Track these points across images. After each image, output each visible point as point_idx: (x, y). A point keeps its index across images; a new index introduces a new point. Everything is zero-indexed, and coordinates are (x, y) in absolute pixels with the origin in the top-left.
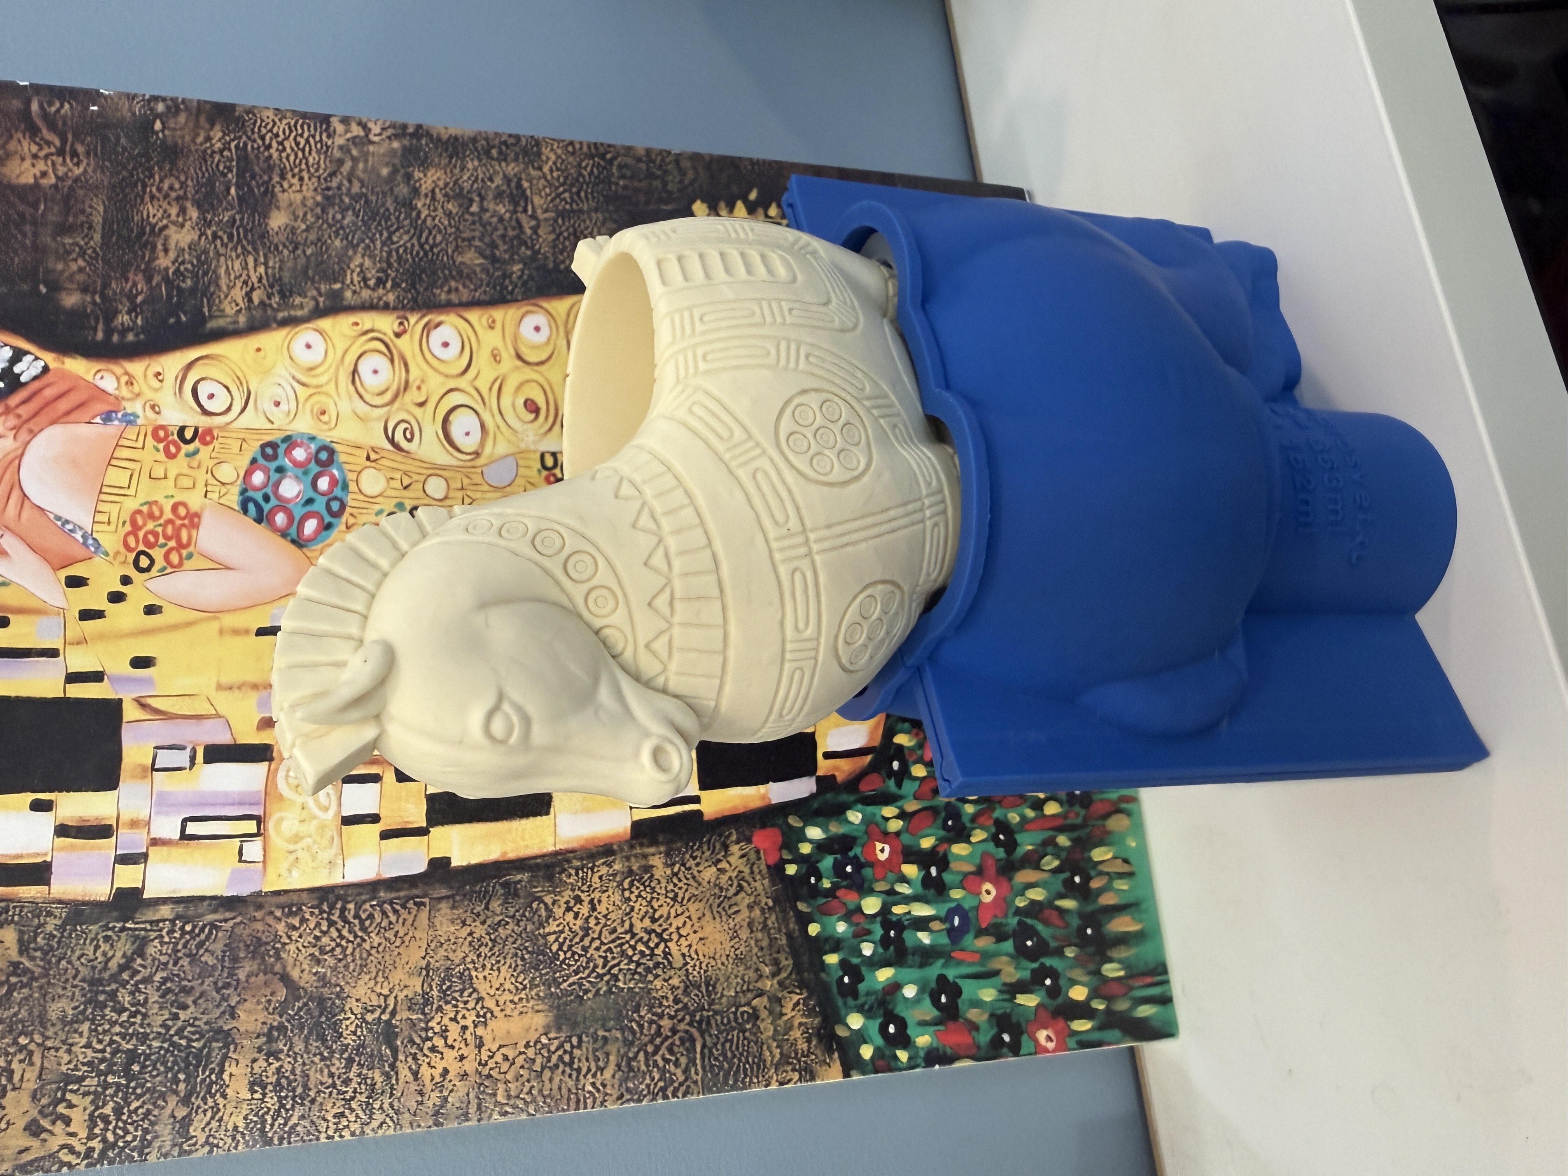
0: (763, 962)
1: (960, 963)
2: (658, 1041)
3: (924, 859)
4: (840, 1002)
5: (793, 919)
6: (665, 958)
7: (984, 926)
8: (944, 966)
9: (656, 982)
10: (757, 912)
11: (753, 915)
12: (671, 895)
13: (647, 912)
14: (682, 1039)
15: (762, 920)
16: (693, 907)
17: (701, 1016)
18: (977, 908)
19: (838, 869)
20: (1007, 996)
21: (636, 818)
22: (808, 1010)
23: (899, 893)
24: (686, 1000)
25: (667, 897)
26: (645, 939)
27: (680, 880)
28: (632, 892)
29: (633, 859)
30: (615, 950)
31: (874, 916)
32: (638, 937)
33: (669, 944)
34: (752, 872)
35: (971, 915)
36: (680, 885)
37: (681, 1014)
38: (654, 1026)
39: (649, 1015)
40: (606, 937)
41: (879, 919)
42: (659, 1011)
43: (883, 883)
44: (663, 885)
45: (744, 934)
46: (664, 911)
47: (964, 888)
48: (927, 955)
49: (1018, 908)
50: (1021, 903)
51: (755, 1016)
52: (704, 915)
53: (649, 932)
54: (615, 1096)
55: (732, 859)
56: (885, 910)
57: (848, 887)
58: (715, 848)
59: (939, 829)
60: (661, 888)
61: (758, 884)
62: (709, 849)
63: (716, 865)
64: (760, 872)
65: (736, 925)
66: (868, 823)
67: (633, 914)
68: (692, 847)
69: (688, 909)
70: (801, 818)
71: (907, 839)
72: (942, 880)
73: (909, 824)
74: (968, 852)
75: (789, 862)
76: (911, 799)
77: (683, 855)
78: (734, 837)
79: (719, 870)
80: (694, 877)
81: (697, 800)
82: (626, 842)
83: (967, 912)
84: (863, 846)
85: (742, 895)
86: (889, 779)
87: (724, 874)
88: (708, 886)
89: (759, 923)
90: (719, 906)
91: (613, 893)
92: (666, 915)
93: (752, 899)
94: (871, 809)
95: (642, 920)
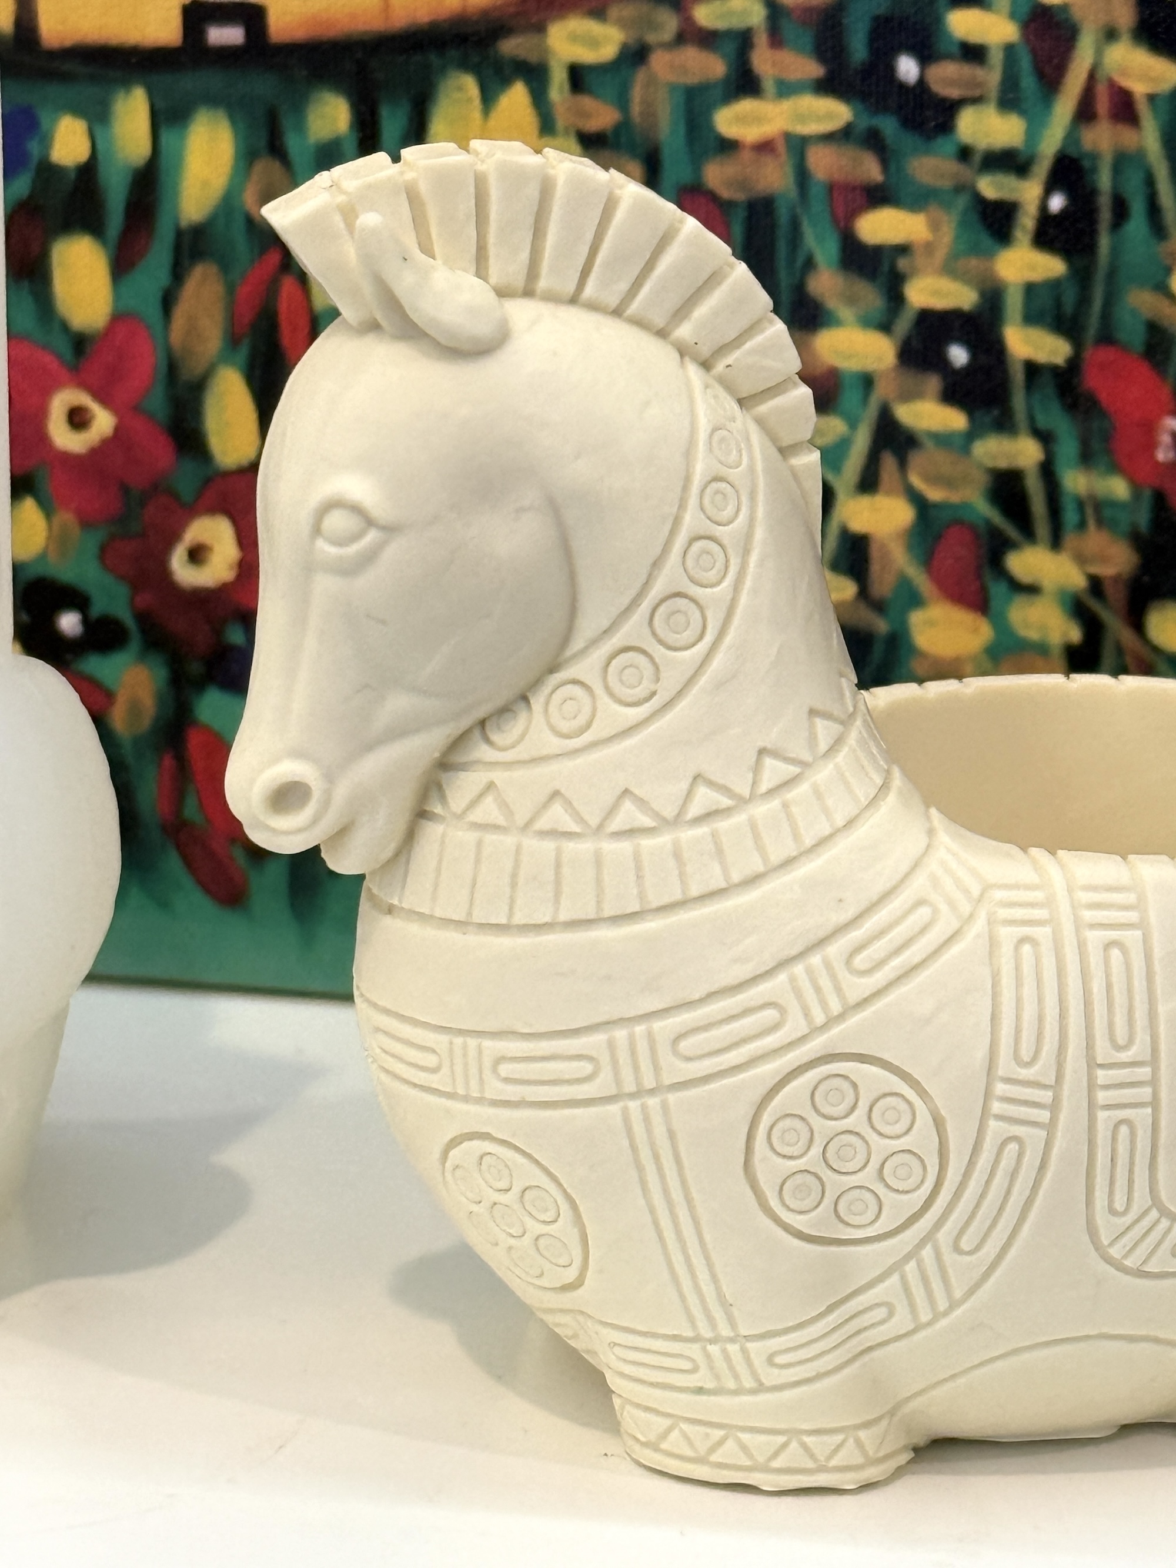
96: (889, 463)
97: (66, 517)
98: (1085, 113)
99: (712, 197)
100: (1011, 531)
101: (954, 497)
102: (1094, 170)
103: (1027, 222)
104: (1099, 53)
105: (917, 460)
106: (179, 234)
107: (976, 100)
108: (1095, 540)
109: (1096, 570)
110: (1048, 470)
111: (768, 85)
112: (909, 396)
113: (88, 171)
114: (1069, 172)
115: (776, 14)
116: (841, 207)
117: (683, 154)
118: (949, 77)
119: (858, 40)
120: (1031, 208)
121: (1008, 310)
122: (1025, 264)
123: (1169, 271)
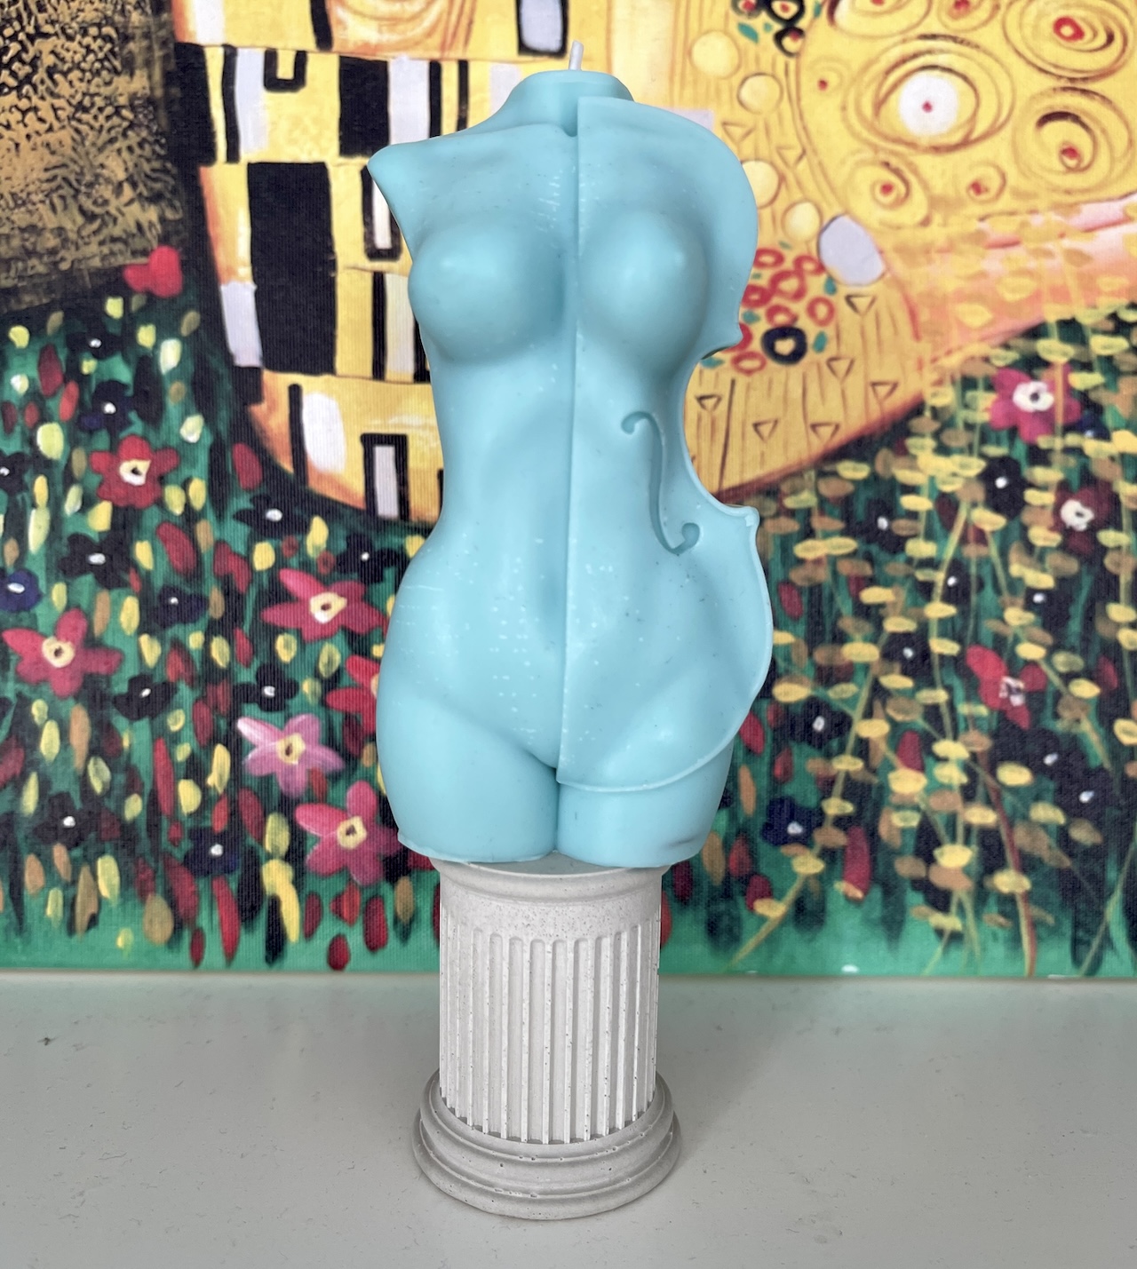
3: (119, 540)
5: (37, 303)
7: (7, 636)
10: (52, 242)
11: (48, 235)
12: (87, 102)
13: (63, 60)
15: (39, 248)
16: (66, 135)
18: (33, 628)
19: (110, 389)
21: (209, 53)
23: (65, 492)
25: (84, 94)
26: (27, 57)
27: (108, 118)
28: (95, 38)
29: (145, 43)
31: (31, 441)
32: (28, 44)
33: (14, 93)
34: (114, 240)
35: (24, 614)
36: (101, 118)
41: (27, 450)
43: (84, 465)
44: (105, 91)
45: (21, 217)
46: (64, 88)
47: (67, 609)
49: (30, 703)
50: (38, 709)
52: (53, 153)
53: (34, 63)
55: (136, 207)
56: (43, 464)
57: (81, 403)
58: (155, 180)
59: (165, 580)
60: (98, 86)
61: (93, 248)
62: (153, 170)
63: (127, 180)
64: (112, 253)
65: (34, 204)
66: (182, 451)
67: (63, 39)
68: (157, 141)
69: (63, 127)
70: (195, 333)
71: (152, 518)
72: (83, 572)
73: (175, 525)
74: (124, 626)
75: (126, 306)
76: (217, 534)
77: (148, 127)
78: (170, 215)
79: (120, 184)
80: (112, 141)
81: (233, 156)
82: (173, 34)
83: (27, 609)
84: (144, 438)
85: (80, 220)
86: (252, 501)
87: (113, 192)
88: (96, 163)
89: (34, 244)
90: (65, 179)
91: (96, 10)
92: (56, 91)
93: (73, 236)
94: (203, 458)
95: (53, 52)
96: (877, 704)
98: (964, 540)
99: (794, 586)
100: (934, 733)
101: (908, 719)
102: (968, 566)
103: (939, 590)
104: (969, 513)
105: (891, 702)
107: (915, 536)
108: (973, 735)
109: (975, 749)
110: (951, 705)
111: (819, 533)
112: (886, 673)
114: (957, 567)
115: (822, 501)
116: (853, 587)
117: (780, 567)
118: (902, 526)
119: (860, 510)
120: (940, 584)
121: (931, 631)
122: (938, 610)
123: (1003, 610)
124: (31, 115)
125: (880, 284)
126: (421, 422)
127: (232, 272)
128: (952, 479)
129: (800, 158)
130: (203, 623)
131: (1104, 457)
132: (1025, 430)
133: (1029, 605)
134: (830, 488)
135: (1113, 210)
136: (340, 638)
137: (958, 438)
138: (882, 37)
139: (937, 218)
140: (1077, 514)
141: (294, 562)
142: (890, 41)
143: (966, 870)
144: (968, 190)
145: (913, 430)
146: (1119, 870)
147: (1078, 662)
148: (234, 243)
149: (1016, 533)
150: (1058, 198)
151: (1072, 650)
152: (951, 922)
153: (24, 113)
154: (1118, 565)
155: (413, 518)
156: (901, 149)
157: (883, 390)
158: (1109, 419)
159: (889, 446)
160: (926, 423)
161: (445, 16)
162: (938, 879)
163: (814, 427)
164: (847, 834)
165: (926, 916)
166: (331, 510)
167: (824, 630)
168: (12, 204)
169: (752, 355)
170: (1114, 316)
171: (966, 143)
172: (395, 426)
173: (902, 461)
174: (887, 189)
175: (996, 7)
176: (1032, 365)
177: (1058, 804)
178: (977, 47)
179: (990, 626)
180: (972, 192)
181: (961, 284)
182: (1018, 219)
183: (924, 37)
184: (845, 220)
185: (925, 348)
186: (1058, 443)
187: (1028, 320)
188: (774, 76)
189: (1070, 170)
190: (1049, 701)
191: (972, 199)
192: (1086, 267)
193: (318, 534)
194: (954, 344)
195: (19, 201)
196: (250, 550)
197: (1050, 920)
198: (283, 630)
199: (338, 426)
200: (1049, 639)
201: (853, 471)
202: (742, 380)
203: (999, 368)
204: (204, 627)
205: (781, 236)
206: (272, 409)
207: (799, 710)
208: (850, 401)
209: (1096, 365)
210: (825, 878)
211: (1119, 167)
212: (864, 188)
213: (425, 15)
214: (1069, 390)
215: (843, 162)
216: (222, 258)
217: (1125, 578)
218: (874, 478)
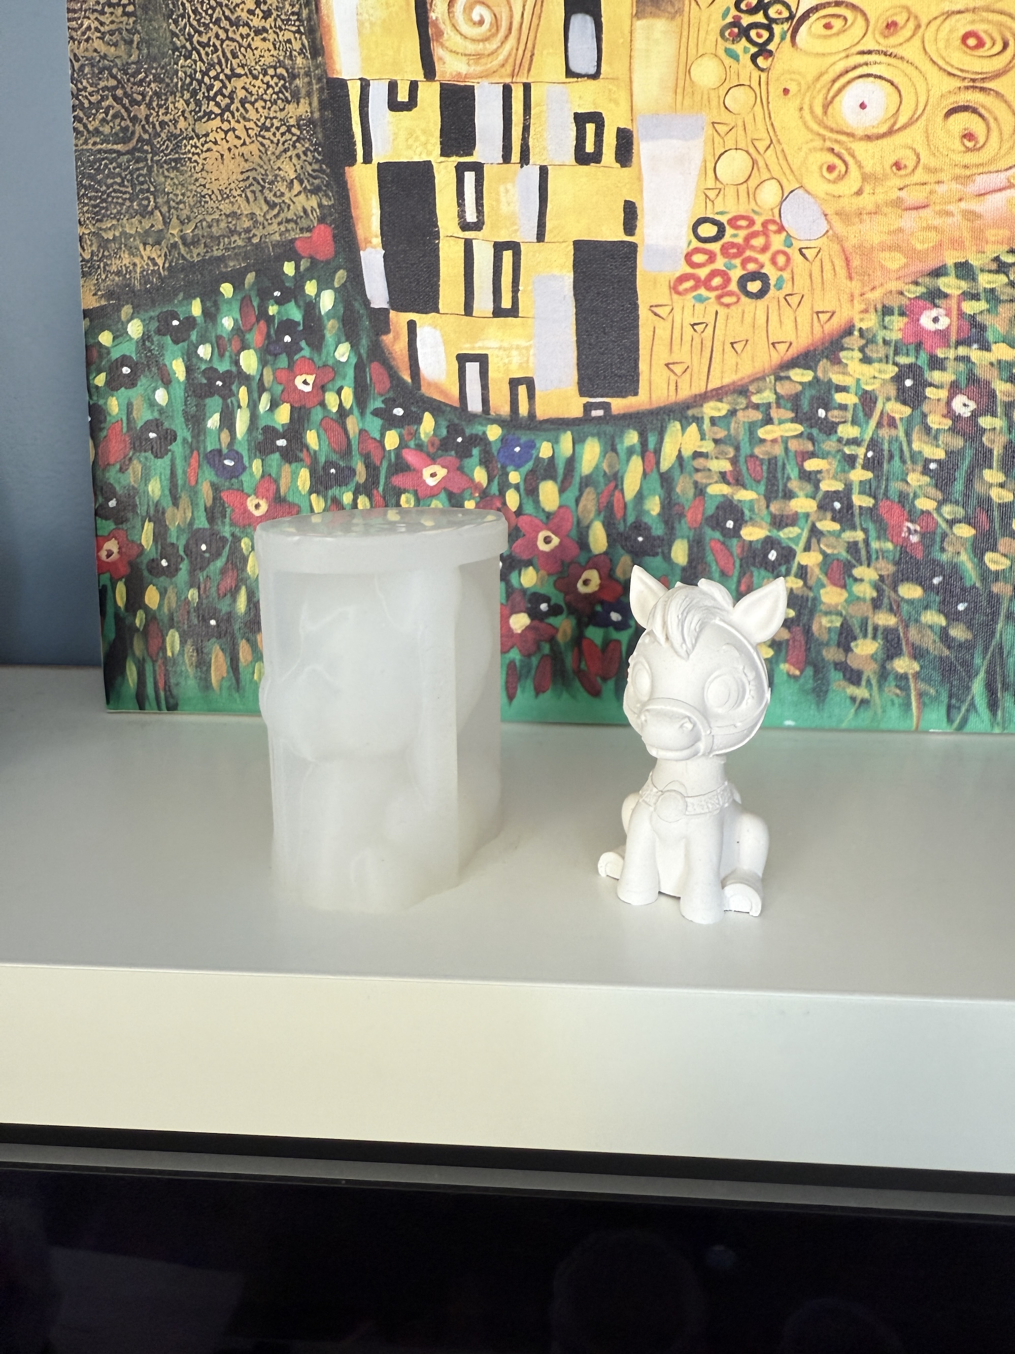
0: (196, 226)
1: (186, 459)
2: (126, 101)
3: (295, 431)
4: (153, 313)
5: (238, 267)
6: (205, 113)
7: (224, 495)
8: (185, 440)
9: (182, 101)
10: (247, 224)
11: (244, 219)
12: (268, 124)
13: (251, 94)
14: (127, 128)
15: (239, 229)
16: (254, 148)
17: (147, 152)
18: (241, 490)
19: (288, 326)
20: (152, 512)
21: (350, 84)
22: (147, 274)
23: (259, 397)
24: (163, 135)
25: (266, 118)
26: (224, 90)
27: (283, 134)
28: (272, 77)
29: (307, 80)
30: (214, 56)
31: (237, 363)
32: (227, 82)
33: (219, 118)
34: (288, 221)
35: (234, 480)
36: (278, 134)
37: (150, 130)
38: (139, 98)
39: (150, 93)
40: (229, 46)
41: (234, 369)
42: (155, 104)
43: (272, 377)
44: (280, 115)
45: (226, 207)
46: (252, 114)
47: (263, 476)
48: (196, 421)
49: (240, 541)
50: (245, 545)
51: (144, 213)
52: (246, 161)
53: (231, 97)
54: (76, 51)
55: (303, 196)
56: (245, 379)
57: (268, 335)
58: (315, 178)
59: (327, 456)
60: (276, 112)
61: (275, 227)
62: (313, 170)
63: (296, 178)
64: (287, 230)
65: (235, 197)
66: (336, 368)
67: (250, 76)
68: (315, 150)
69: (253, 142)
70: (344, 285)
71: (317, 414)
72: (273, 452)
73: (332, 419)
74: (300, 488)
75: (297, 268)
76: (361, 425)
77: (309, 140)
78: (325, 202)
79: (292, 181)
80: (285, 151)
81: (367, 159)
82: (325, 72)
83: (237, 477)
84: (311, 359)
85: (265, 208)
86: (383, 402)
87: (287, 187)
88: (276, 167)
89: (235, 225)
90: (254, 179)
91: (273, 56)
92: (247, 116)
93: (261, 219)
94: (351, 373)
95: (243, 88)
96: (814, 541)
97: (543, 572)
98: (879, 425)
99: (757, 457)
100: (854, 562)
101: (836, 552)
102: (882, 443)
103: (860, 461)
104: (884, 404)
105: (823, 540)
106: (581, 478)
107: (844, 422)
108: (882, 564)
109: (883, 573)
110: (867, 542)
111: (776, 421)
112: (821, 519)
113: (552, 459)
114: (874, 444)
115: (779, 397)
116: (800, 459)
117: (748, 444)
118: (835, 415)
119: (805, 404)
120: (862, 457)
121: (854, 491)
122: (859, 475)
123: (907, 474)
124: (230, 134)
125: (825, 238)
126: (497, 345)
127: (368, 242)
128: (872, 380)
129: (769, 146)
130: (352, 486)
131: (986, 363)
132: (927, 344)
133: (926, 471)
134: (785, 389)
135: (1000, 179)
136: (443, 495)
137: (876, 352)
138: (831, 54)
139: (868, 189)
140: (963, 405)
141: (412, 444)
142: (837, 57)
143: (873, 657)
144: (891, 167)
145: (846, 346)
146: (984, 658)
147: (960, 512)
148: (369, 220)
149: (918, 419)
150: (958, 171)
151: (957, 503)
152: (861, 692)
153: (226, 132)
154: (993, 442)
155: (492, 413)
156: (843, 138)
157: (824, 317)
158: (990, 336)
159: (827, 358)
160: (854, 341)
161: (514, 51)
162: (853, 663)
163: (773, 344)
164: (789, 631)
165: (844, 688)
166: (437, 408)
167: (778, 489)
168: (220, 198)
169: (731, 294)
170: (997, 259)
171: (890, 132)
172: (480, 348)
173: (836, 368)
174: (831, 168)
175: (918, 26)
176: (934, 296)
177: (940, 611)
178: (902, 58)
179: (896, 486)
180: (894, 168)
181: (885, 237)
182: (928, 188)
183: (863, 53)
184: (801, 191)
185: (855, 286)
186: (951, 354)
187: (933, 264)
188: (750, 86)
189: (968, 150)
190: (938, 539)
191: (895, 174)
192: (978, 223)
193: (428, 424)
194: (877, 283)
195: (225, 196)
196: (383, 435)
197: (932, 691)
198: (405, 491)
199: (441, 349)
200: (940, 496)
201: (801, 376)
202: (722, 311)
203: (910, 299)
204: (353, 489)
205: (753, 205)
206: (396, 338)
207: (759, 546)
208: (799, 327)
209: (982, 295)
210: (774, 661)
211: (1006, 146)
212: (815, 168)
213: (501, 50)
214: (961, 314)
215: (800, 149)
216: (361, 233)
217: (997, 451)
218: (816, 379)
